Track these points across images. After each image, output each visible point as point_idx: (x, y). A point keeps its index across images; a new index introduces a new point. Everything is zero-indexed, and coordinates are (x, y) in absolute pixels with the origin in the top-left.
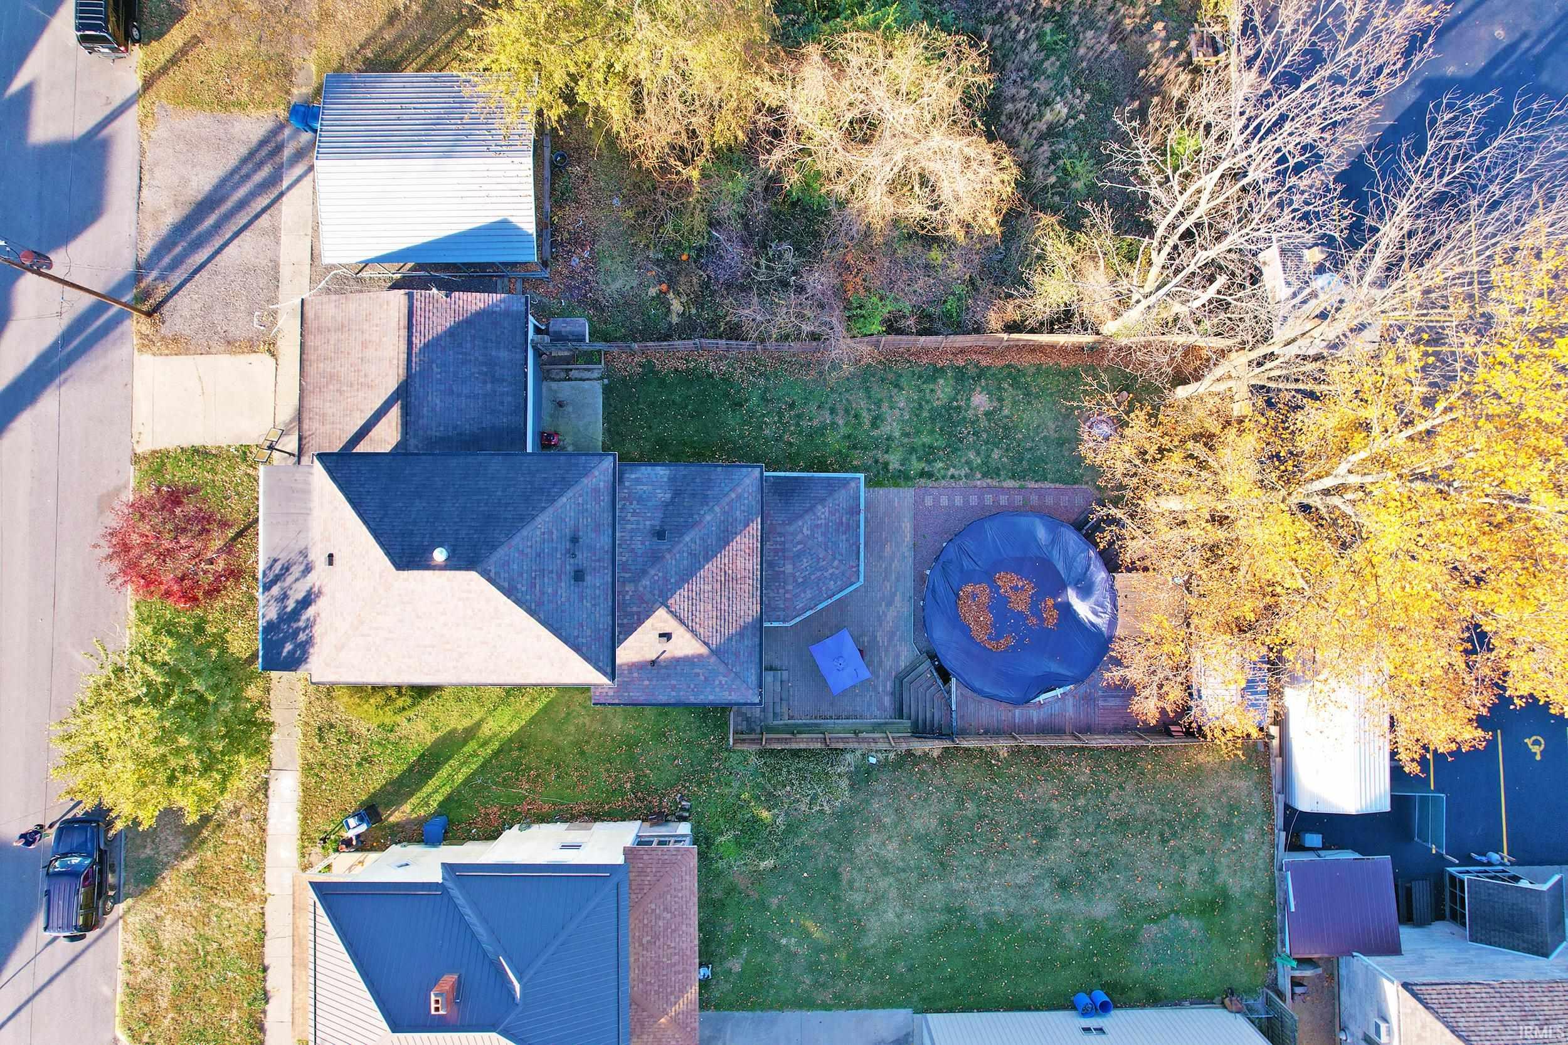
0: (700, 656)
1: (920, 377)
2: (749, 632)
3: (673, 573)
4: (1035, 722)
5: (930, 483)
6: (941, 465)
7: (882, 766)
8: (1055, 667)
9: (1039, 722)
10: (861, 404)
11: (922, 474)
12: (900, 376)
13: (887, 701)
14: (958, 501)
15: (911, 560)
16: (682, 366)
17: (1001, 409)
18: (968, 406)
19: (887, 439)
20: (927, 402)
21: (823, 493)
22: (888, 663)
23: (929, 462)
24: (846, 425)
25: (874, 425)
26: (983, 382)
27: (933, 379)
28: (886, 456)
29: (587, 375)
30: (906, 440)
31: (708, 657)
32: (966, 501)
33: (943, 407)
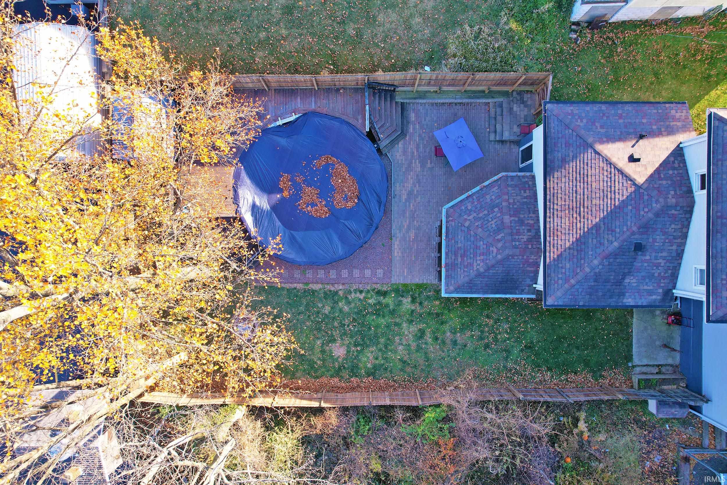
0: (602, 142)
1: (386, 369)
2: (557, 163)
3: (630, 215)
4: (299, 98)
5: (379, 287)
6: (370, 301)
7: (419, 65)
8: (283, 141)
9: (296, 98)
10: (432, 348)
11: (385, 294)
12: (402, 370)
13: (412, 116)
14: (356, 273)
15: (394, 227)
16: (572, 376)
17: (323, 344)
18: (348, 346)
19: (412, 321)
20: (380, 350)
21: (478, 281)
22: (412, 147)
23: (379, 303)
24: (444, 332)
25: (422, 332)
26: (337, 365)
27: (375, 367)
28: (413, 308)
29: (644, 369)
30: (397, 320)
31: (595, 142)
32: (350, 273)
33: (368, 346)
